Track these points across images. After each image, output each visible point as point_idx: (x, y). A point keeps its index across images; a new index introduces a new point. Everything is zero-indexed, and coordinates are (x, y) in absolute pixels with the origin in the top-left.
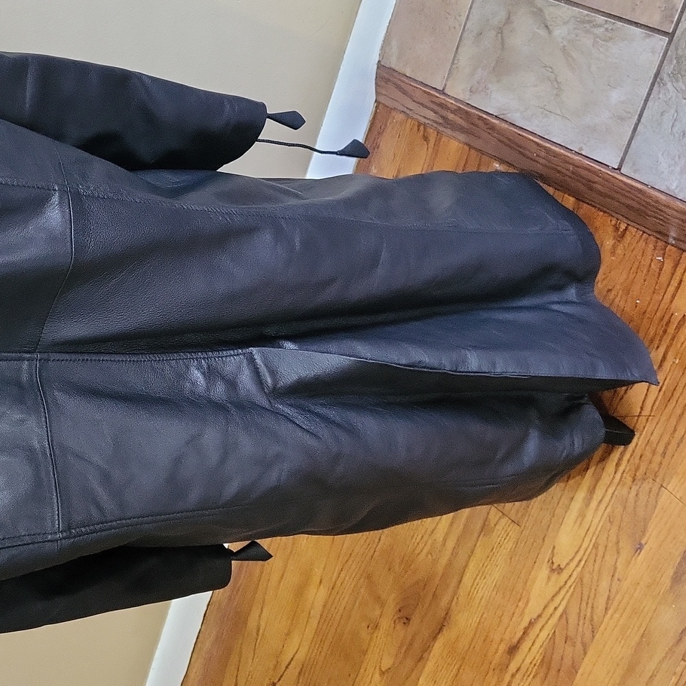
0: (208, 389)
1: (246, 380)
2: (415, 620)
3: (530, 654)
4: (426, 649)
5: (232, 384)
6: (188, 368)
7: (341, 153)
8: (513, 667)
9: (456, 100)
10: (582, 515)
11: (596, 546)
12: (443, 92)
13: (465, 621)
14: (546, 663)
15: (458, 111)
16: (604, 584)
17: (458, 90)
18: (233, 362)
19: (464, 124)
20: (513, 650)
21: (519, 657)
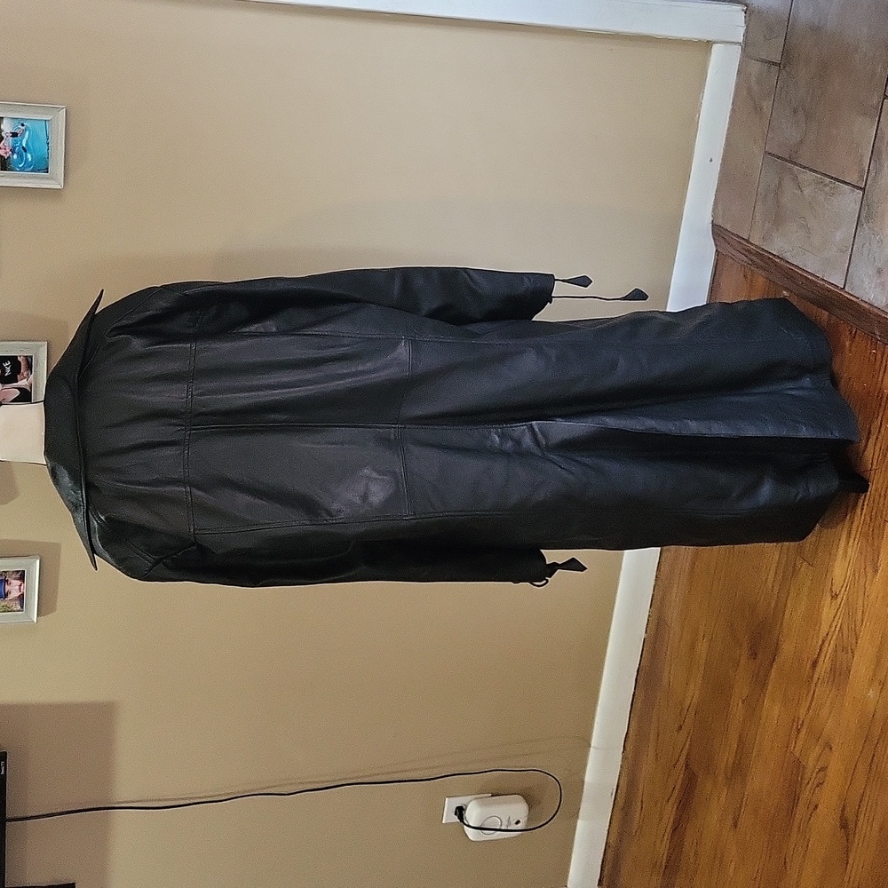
0: (501, 444)
1: (527, 441)
2: (760, 656)
3: (824, 665)
4: (767, 676)
5: (518, 442)
6: (490, 433)
7: (624, 299)
8: (816, 676)
9: (756, 246)
10: (846, 552)
11: (854, 574)
12: (748, 241)
13: (787, 648)
14: (833, 670)
15: (758, 255)
16: (860, 602)
17: (756, 240)
18: (520, 429)
19: (763, 264)
20: (815, 664)
21: (818, 669)
